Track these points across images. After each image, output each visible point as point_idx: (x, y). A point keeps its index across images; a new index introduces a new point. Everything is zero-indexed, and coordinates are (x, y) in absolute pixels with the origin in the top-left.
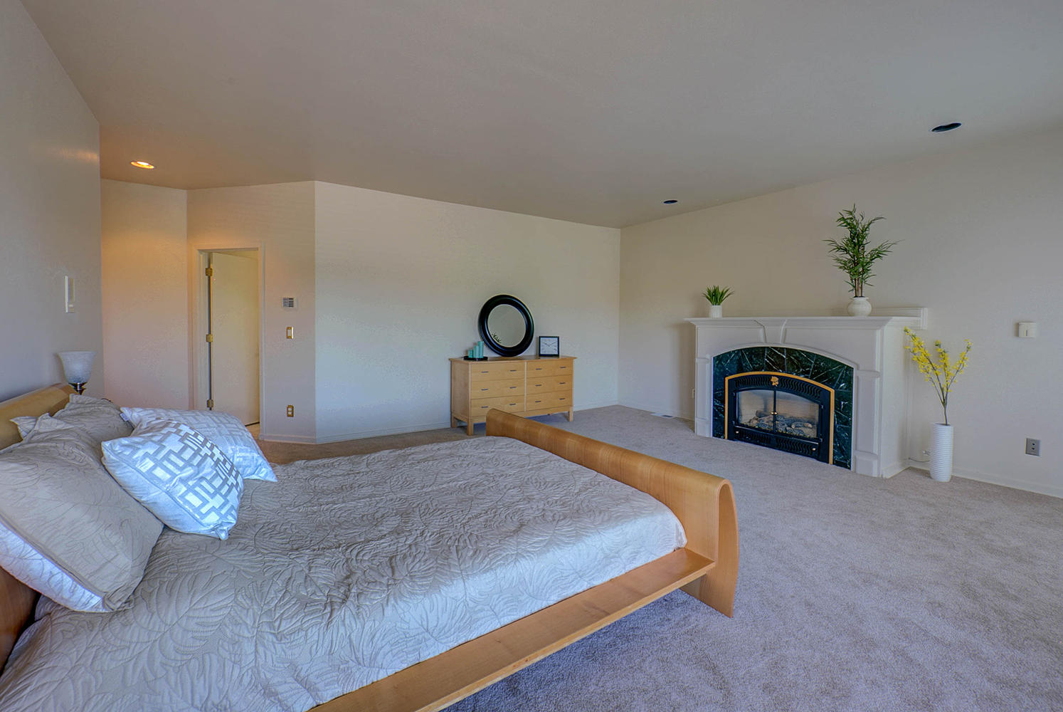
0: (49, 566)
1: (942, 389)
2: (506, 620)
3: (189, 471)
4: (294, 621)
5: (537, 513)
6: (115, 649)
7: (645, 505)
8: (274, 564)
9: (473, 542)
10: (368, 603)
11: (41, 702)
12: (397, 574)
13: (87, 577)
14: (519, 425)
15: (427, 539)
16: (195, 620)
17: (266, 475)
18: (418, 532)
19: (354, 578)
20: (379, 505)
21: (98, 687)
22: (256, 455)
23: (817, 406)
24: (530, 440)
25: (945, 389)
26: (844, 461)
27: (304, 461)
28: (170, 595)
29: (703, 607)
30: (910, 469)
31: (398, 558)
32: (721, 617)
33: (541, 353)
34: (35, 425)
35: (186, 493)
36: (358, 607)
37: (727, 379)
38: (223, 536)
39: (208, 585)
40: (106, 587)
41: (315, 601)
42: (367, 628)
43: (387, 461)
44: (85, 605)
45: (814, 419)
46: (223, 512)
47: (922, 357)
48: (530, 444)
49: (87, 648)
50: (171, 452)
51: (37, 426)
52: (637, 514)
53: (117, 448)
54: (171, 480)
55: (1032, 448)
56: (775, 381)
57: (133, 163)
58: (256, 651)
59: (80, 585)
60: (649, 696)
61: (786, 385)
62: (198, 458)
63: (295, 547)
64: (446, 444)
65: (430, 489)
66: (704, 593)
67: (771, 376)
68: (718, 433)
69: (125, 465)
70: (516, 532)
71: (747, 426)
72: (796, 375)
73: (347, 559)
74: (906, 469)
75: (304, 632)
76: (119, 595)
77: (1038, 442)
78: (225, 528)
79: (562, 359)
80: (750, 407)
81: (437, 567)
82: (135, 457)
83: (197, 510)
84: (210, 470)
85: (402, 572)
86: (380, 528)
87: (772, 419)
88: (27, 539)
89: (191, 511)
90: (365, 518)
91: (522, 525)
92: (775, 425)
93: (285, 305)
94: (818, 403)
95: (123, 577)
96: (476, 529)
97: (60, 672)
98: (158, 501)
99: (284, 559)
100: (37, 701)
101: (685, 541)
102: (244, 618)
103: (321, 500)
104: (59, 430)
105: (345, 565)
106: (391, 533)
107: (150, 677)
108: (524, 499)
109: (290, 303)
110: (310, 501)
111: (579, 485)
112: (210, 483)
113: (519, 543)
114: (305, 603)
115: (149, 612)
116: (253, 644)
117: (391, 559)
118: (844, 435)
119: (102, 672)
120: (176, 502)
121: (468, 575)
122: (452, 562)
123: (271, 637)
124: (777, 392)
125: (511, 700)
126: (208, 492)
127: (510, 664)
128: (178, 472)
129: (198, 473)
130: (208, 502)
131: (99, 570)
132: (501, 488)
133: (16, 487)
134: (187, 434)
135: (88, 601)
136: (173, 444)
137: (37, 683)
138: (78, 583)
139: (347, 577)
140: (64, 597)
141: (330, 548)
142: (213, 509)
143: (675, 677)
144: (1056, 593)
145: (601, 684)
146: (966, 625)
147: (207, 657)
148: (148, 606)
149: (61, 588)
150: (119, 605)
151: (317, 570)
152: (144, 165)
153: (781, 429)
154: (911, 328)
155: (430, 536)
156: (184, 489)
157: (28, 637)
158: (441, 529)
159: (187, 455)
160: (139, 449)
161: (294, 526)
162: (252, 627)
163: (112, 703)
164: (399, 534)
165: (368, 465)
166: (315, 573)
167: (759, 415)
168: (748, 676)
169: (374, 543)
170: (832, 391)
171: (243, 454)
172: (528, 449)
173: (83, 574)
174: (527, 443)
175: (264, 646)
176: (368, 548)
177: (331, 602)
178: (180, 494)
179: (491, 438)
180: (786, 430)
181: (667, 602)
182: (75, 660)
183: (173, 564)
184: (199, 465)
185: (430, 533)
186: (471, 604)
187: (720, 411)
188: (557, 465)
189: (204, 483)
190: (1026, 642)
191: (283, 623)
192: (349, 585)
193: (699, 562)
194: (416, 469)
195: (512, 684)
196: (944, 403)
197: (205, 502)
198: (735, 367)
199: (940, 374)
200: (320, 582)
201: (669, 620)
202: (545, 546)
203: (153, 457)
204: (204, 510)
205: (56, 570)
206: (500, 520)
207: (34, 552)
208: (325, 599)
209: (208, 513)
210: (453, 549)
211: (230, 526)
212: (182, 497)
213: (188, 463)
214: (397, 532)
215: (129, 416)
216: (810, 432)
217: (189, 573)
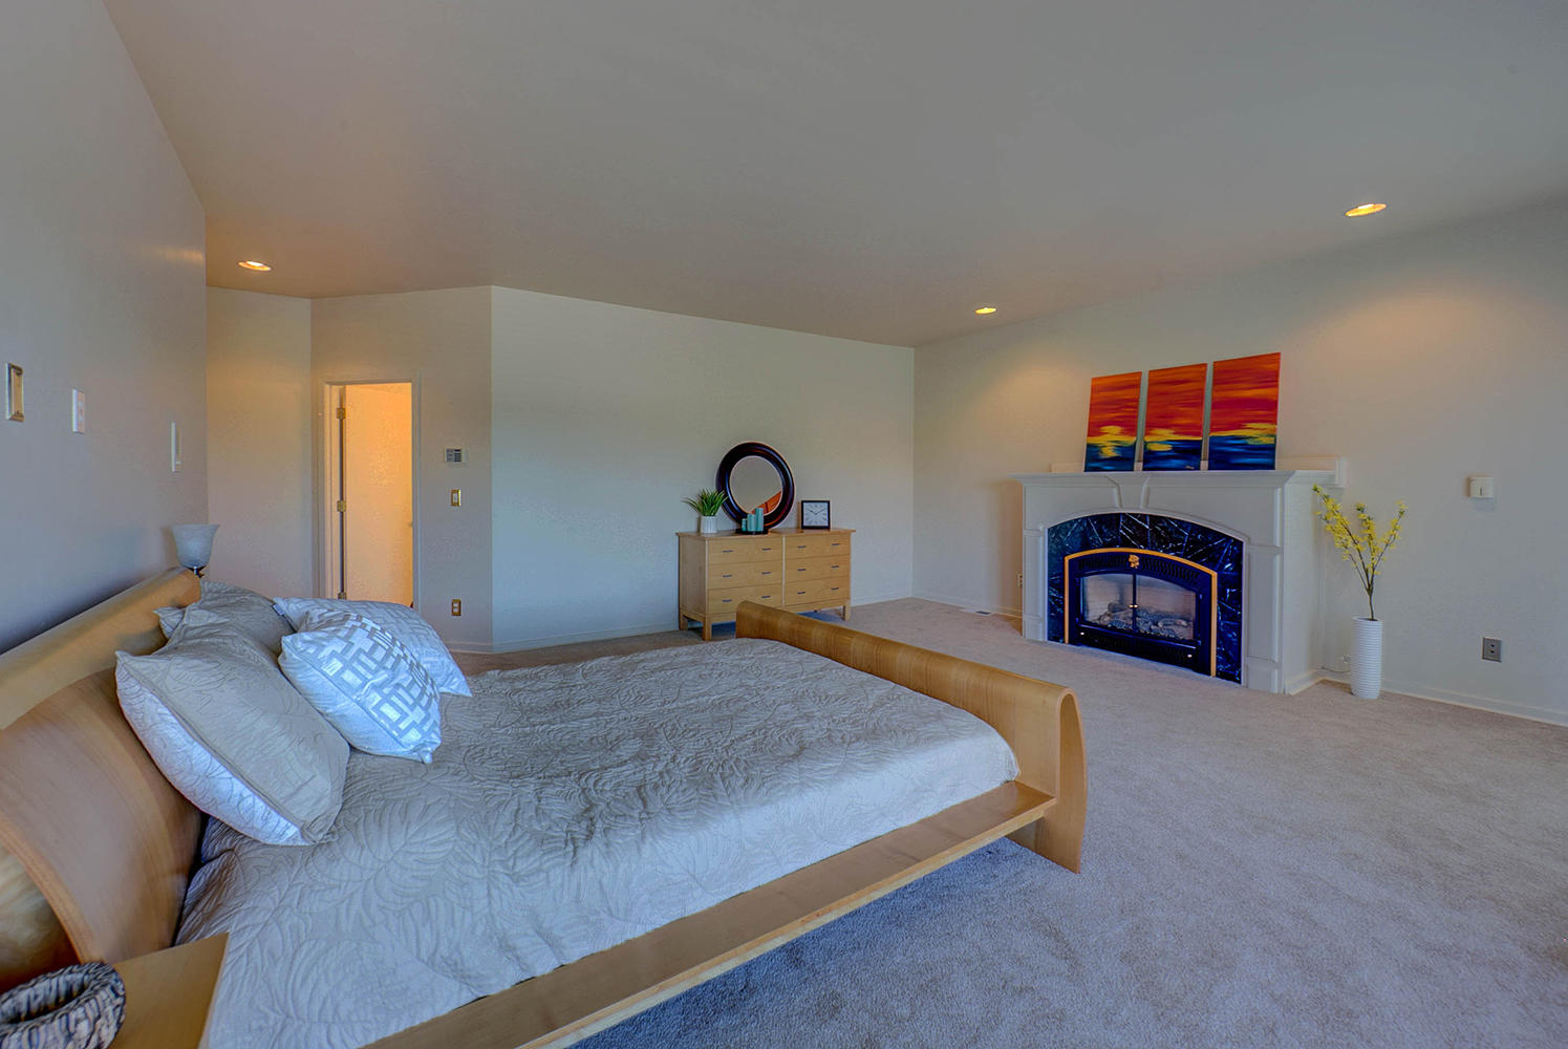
0: (239, 787)
1: (1366, 571)
2: (790, 868)
3: (383, 676)
4: (532, 859)
5: (820, 733)
6: (323, 888)
7: (964, 724)
8: (496, 793)
9: (741, 769)
10: (620, 841)
11: (245, 946)
12: (651, 808)
13: (282, 801)
14: (783, 624)
15: (682, 766)
16: (414, 857)
17: (458, 687)
18: (669, 757)
19: (595, 813)
20: (609, 726)
21: (308, 931)
22: (446, 661)
23: (1193, 594)
24: (798, 642)
25: (1370, 570)
26: (1231, 670)
27: (498, 671)
28: (380, 825)
29: (1041, 861)
30: (1324, 682)
31: (648, 787)
32: (1065, 872)
33: (805, 524)
34: (182, 618)
35: (380, 704)
36: (607, 845)
37: (1067, 559)
38: (428, 758)
39: (424, 813)
40: (303, 814)
41: (553, 837)
42: (621, 870)
43: (609, 671)
44: (280, 836)
45: (1189, 613)
46: (426, 728)
47: (1338, 526)
48: (799, 648)
49: (290, 887)
50: (360, 651)
51: (185, 619)
52: (953, 735)
53: (299, 645)
54: (363, 686)
55: (1492, 650)
56: (1134, 561)
57: (241, 264)
58: (489, 895)
59: (275, 810)
60: (973, 967)
61: (1150, 567)
62: (392, 660)
63: (515, 774)
64: (685, 649)
65: (674, 705)
66: (1041, 843)
67: (1129, 554)
68: (1055, 634)
69: (309, 666)
70: (796, 756)
71: (1095, 625)
72: (1164, 552)
73: (584, 790)
74: (1317, 684)
75: (545, 875)
76: (319, 825)
77: (1499, 642)
78: (429, 749)
79: (833, 533)
80: (1100, 598)
81: (700, 799)
82: (321, 655)
83: (395, 725)
84: (406, 675)
85: (656, 805)
86: (618, 753)
87: (1131, 615)
88: (215, 752)
89: (388, 726)
90: (594, 741)
91: (802, 748)
92: (1135, 622)
93: (449, 460)
94: (1194, 591)
95: (323, 803)
96: (743, 753)
97: (262, 913)
98: (346, 713)
99: (505, 788)
100: (241, 946)
101: (1017, 771)
102: (472, 856)
103: (531, 720)
104: (212, 625)
105: (582, 797)
106: (633, 759)
107: (367, 923)
108: (801, 717)
109: (456, 456)
110: (518, 721)
111: (873, 699)
112: (407, 691)
113: (801, 771)
114: (542, 840)
115: (359, 844)
116: (486, 886)
117: (639, 789)
118: (1230, 636)
119: (311, 914)
120: (368, 713)
121: (740, 809)
122: (719, 793)
123: (507, 879)
124: (1138, 576)
125: (794, 973)
126: (406, 703)
127: (797, 918)
128: (369, 677)
129: (393, 679)
130: (407, 715)
131: (293, 795)
132: (768, 704)
133: (200, 688)
134: (373, 629)
135: (284, 831)
136: (361, 641)
137: (236, 926)
138: (272, 808)
139: (587, 810)
140: (255, 825)
141: (558, 776)
142: (413, 725)
143: (1005, 945)
144: (1513, 841)
145: (909, 954)
146: (1390, 881)
147: (431, 900)
148: (356, 837)
149: (253, 813)
150: (321, 836)
151: (550, 801)
152: (256, 265)
153: (1144, 628)
154: (1322, 485)
155: (685, 762)
156: (379, 698)
157: (203, 880)
158: (697, 753)
159: (379, 654)
160: (324, 646)
161: (505, 751)
162: (483, 866)
163: (327, 952)
164: (643, 760)
165: (585, 676)
166: (547, 804)
167: (1113, 609)
168: (1101, 942)
169: (614, 770)
170: (1214, 575)
171: (432, 659)
172: (796, 655)
173: (278, 798)
174: (795, 646)
175: (498, 888)
176: (608, 775)
177: (573, 839)
178: (375, 703)
179: (745, 640)
180: (1151, 630)
181: (991, 853)
182: (277, 901)
183: (375, 790)
184: (393, 668)
185: (683, 760)
186: (748, 846)
187: (1057, 603)
188: (841, 674)
189: (401, 692)
190: (1468, 901)
191: (519, 863)
192: (591, 819)
193: (1032, 798)
194: (650, 681)
195: (793, 953)
196: (1370, 591)
197: (404, 716)
198: (1078, 542)
199: (1363, 550)
200: (555, 816)
201: (995, 876)
202: (836, 775)
203: (340, 656)
204: (402, 726)
205: (247, 792)
206: (773, 742)
207: (222, 769)
208: (565, 835)
209: (408, 729)
210: (717, 777)
211: (435, 747)
212: (377, 708)
213: (381, 665)
214: (640, 757)
215: (284, 608)
216: (1184, 631)
217: (397, 800)
